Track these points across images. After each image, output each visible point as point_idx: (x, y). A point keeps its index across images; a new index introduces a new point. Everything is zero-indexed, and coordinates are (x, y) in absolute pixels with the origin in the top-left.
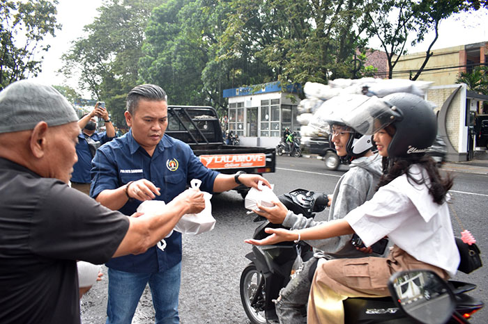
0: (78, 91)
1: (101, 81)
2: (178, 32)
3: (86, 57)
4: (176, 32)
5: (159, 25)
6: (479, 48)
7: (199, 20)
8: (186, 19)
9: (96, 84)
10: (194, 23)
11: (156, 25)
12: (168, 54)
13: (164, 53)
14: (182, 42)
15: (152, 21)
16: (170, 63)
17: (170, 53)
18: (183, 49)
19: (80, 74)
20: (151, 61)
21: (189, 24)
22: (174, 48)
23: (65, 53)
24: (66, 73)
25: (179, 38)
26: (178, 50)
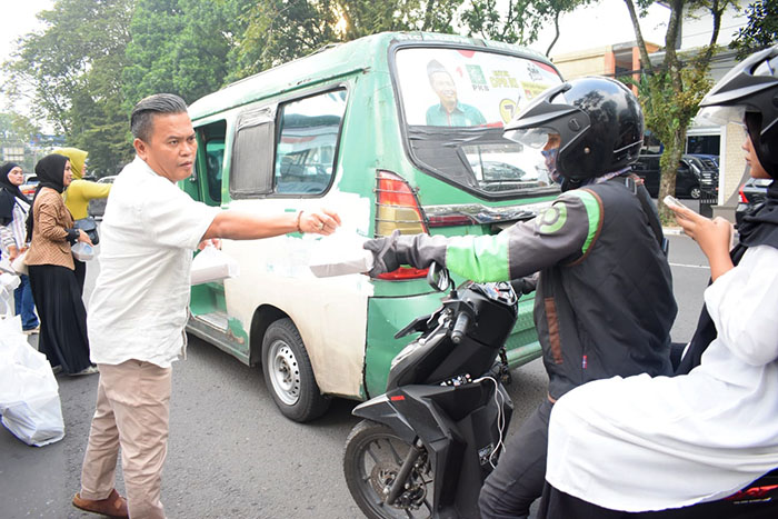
0: (34, 122)
1: (70, 106)
2: (183, 28)
3: (42, 67)
4: (179, 29)
5: (153, 16)
6: (631, 49)
7: (212, 10)
8: (192, 7)
9: (62, 111)
10: (203, 14)
11: (149, 16)
12: (166, 64)
13: (161, 61)
14: (188, 45)
15: (141, 10)
16: (171, 78)
17: (171, 62)
18: (188, 56)
19: (34, 93)
20: (143, 74)
21: (197, 17)
22: (174, 54)
23: (9, 59)
24: (11, 94)
25: (183, 37)
26: (181, 56)
